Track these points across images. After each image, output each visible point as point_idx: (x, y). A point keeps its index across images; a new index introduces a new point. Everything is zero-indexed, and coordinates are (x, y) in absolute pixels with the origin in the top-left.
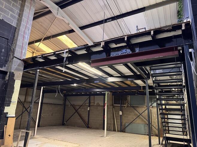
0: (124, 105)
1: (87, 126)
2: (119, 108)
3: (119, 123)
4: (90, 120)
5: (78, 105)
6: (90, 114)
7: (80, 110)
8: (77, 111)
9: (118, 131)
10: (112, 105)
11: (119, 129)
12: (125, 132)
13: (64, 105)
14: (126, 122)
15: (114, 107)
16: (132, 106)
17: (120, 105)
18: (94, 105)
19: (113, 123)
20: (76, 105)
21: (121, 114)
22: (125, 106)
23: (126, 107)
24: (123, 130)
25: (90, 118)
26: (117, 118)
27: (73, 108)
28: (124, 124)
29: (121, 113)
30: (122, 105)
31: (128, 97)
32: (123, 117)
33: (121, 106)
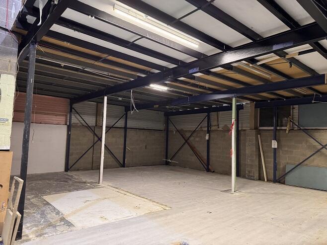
0: (283, 128)
1: (206, 167)
2: (272, 133)
3: (272, 165)
4: (211, 158)
5: (189, 131)
6: (211, 146)
7: (192, 138)
8: (188, 141)
9: (268, 181)
10: (256, 128)
11: (271, 177)
12: (284, 183)
13: (166, 131)
14: (287, 164)
15: (259, 132)
16: (302, 128)
17: (272, 128)
18: (217, 131)
19: (257, 164)
20: (186, 131)
21: (276, 147)
22: (286, 130)
23: (287, 132)
24: (279, 179)
25: (211, 154)
26: (265, 155)
27: (181, 137)
28: (282, 166)
29: (274, 144)
30: (278, 128)
31: (293, 108)
32: (280, 153)
33: (276, 130)
